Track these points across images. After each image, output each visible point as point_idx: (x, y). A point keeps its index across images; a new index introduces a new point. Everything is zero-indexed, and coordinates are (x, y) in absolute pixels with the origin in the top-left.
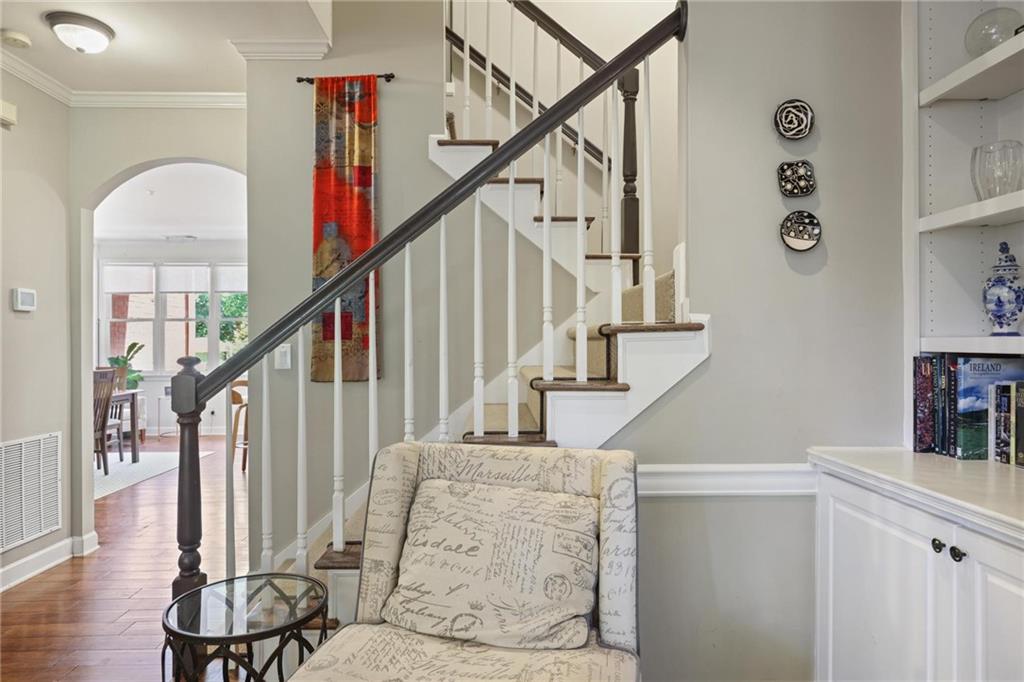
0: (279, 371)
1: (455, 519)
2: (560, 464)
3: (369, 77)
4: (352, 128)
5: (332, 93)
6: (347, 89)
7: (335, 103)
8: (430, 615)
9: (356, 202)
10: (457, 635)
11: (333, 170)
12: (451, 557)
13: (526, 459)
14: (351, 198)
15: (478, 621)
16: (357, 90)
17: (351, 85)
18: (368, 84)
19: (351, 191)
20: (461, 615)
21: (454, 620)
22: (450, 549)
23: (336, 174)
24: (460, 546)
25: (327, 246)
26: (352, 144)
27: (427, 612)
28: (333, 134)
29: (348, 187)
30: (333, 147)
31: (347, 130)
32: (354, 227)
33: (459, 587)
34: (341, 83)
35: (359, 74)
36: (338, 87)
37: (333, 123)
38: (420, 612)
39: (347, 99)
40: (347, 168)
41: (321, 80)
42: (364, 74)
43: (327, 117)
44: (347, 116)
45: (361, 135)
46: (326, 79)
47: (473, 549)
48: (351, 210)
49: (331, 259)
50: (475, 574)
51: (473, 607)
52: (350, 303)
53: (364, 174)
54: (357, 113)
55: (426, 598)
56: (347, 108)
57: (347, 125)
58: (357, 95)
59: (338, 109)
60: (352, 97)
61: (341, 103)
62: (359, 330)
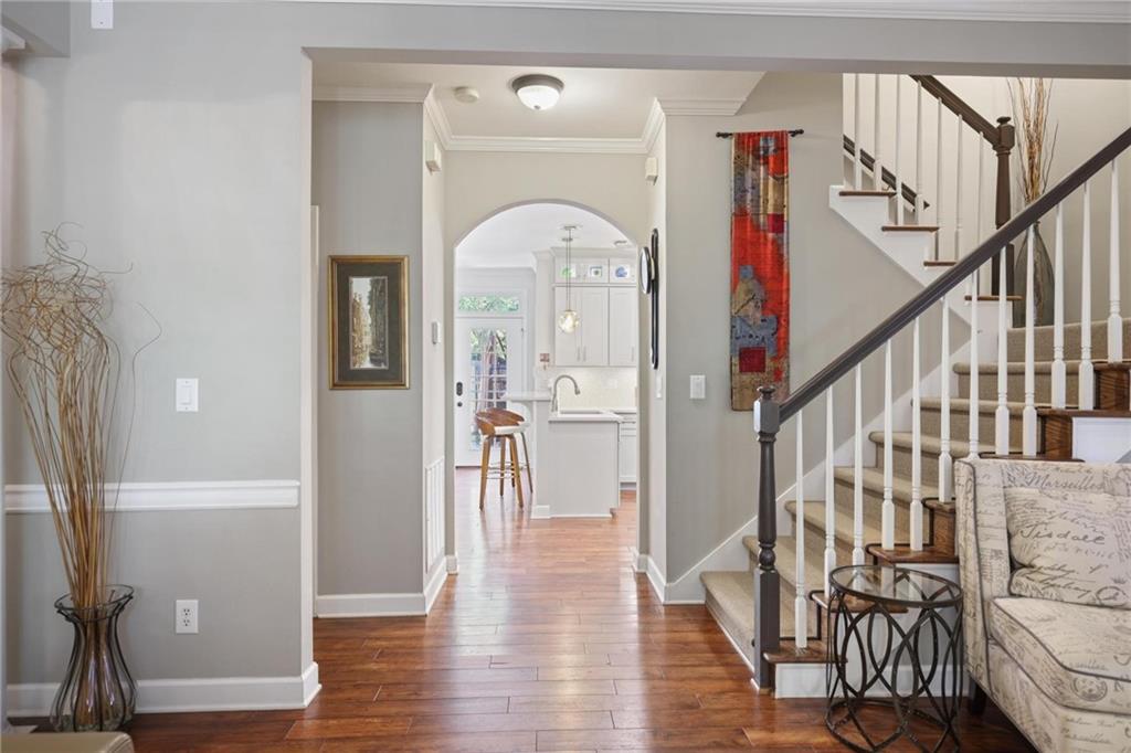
0: (694, 400)
1: (1069, 516)
2: (1122, 475)
3: (782, 132)
4: (766, 179)
5: (748, 147)
6: (762, 143)
7: (751, 156)
8: (1077, 589)
9: (770, 247)
10: (1106, 603)
11: (749, 217)
12: (1082, 544)
13: (1088, 471)
14: (765, 244)
15: (1121, 593)
16: (772, 145)
17: (766, 140)
18: (780, 139)
19: (765, 237)
20: (1106, 588)
21: (1099, 592)
22: (1078, 539)
23: (752, 221)
24: (1086, 537)
25: (741, 287)
26: (766, 193)
27: (1073, 586)
28: (748, 185)
29: (762, 233)
30: (749, 196)
31: (762, 181)
32: (768, 270)
33: (1099, 567)
34: (756, 138)
35: (773, 130)
36: (754, 141)
37: (749, 174)
38: (1067, 586)
39: (762, 153)
40: (762, 216)
41: (739, 135)
42: (777, 130)
43: (743, 169)
44: (762, 168)
45: (774, 185)
46: (744, 134)
47: (1098, 538)
48: (765, 254)
49: (747, 298)
50: (1110, 557)
51: (1116, 581)
52: (763, 338)
53: (778, 222)
54: (771, 165)
55: (1071, 575)
56: (762, 161)
57: (762, 176)
58: (772, 149)
59: (753, 162)
60: (766, 150)
61: (757, 157)
62: (772, 364)
